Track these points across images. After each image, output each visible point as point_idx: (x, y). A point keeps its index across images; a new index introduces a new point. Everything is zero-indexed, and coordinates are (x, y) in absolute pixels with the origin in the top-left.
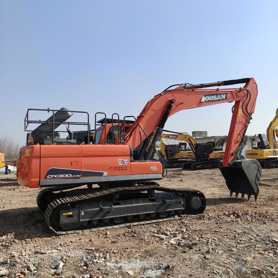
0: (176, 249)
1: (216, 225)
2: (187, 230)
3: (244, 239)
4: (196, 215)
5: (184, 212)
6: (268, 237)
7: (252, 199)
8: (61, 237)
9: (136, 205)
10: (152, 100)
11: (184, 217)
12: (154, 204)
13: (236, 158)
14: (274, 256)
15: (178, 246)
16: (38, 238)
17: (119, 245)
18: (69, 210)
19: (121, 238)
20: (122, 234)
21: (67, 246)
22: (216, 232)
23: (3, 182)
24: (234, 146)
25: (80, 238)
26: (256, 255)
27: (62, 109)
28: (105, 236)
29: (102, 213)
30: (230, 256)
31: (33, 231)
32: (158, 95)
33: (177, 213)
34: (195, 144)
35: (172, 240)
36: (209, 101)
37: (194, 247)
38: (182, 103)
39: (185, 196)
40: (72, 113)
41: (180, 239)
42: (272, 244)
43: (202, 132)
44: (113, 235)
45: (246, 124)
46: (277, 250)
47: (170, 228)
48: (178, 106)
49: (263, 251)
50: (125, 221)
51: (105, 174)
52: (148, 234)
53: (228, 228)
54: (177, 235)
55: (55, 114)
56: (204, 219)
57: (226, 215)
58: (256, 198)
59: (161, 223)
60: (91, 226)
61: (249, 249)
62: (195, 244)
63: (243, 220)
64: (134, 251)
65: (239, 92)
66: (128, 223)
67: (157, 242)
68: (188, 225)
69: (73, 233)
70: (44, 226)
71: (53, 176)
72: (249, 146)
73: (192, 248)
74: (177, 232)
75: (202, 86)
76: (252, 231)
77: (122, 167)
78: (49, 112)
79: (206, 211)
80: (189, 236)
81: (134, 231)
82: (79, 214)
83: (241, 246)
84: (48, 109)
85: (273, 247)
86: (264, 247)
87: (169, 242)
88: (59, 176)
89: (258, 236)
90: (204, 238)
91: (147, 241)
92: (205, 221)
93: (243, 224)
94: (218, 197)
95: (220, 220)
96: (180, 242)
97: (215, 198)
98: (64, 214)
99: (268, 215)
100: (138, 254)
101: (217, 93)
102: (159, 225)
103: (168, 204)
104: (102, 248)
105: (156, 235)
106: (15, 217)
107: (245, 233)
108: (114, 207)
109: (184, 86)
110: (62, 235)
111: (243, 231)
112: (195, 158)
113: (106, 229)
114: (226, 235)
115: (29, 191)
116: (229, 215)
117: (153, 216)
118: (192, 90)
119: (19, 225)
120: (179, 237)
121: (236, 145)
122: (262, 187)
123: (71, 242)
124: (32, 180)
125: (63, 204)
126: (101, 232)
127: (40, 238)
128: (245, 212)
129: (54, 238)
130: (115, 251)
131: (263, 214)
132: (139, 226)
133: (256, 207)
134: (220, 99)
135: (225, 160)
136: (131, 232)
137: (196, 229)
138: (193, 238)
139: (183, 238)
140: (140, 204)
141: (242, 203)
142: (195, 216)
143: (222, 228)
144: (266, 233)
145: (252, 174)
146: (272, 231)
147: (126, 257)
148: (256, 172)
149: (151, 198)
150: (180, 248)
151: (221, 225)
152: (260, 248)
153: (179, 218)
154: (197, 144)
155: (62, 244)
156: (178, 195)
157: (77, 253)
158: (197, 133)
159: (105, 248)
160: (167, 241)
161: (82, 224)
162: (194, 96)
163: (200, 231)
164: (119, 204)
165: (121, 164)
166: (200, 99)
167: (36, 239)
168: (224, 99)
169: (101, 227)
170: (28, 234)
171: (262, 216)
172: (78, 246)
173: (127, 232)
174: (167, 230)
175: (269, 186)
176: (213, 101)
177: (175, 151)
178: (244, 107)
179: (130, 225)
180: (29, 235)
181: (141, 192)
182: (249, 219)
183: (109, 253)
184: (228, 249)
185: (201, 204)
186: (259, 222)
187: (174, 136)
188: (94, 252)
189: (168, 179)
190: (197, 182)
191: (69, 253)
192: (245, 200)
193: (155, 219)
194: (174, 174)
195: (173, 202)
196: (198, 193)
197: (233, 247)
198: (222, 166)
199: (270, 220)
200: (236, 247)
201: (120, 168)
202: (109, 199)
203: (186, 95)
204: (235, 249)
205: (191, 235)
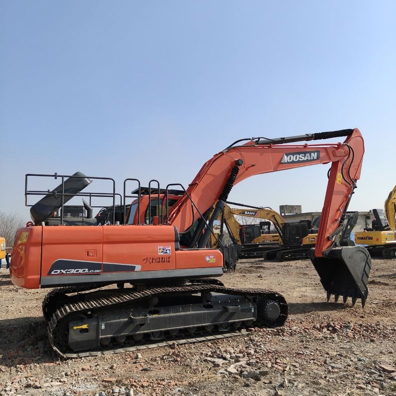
0: (236, 380)
1: (300, 344)
2: (255, 351)
3: (339, 366)
4: (273, 328)
5: (255, 325)
6: (375, 362)
7: (358, 304)
8: (70, 361)
9: (183, 313)
10: (210, 161)
11: (255, 331)
12: (209, 312)
13: (334, 244)
14: (380, 392)
15: (240, 376)
16: (35, 364)
17: (152, 374)
18: (82, 321)
19: (158, 363)
20: (159, 357)
21: (76, 375)
22: (298, 354)
23: (4, 280)
24: (330, 227)
25: (97, 364)
26: (353, 390)
27: (76, 174)
28: (134, 361)
29: (132, 327)
30: (314, 392)
31: (29, 353)
32: (219, 153)
33: (245, 325)
34: (282, 224)
35: (232, 366)
36: (293, 162)
37: (262, 378)
38: (253, 166)
39: (257, 300)
40: (91, 179)
41: (244, 365)
42: (379, 374)
43: (294, 206)
44: (147, 359)
45: (348, 195)
46: (385, 382)
47: (232, 349)
48: (249, 169)
49: (364, 383)
50: (167, 338)
51: (138, 268)
52: (197, 358)
53: (317, 349)
54: (240, 359)
55: (65, 182)
56: (283, 335)
57: (317, 329)
58: (363, 303)
59: (219, 341)
60: (115, 345)
61: (344, 381)
62: (264, 374)
63: (342, 336)
64: (173, 383)
65: (337, 148)
66: (171, 341)
67: (210, 370)
68: (259, 344)
69: (88, 356)
70: (47, 346)
71: (61, 271)
72: (361, 226)
73: (259, 380)
74: (241, 355)
75: (283, 140)
76: (353, 352)
77: (162, 259)
78: (56, 178)
79: (289, 323)
80: (258, 361)
81: (177, 352)
82: (98, 327)
83: (333, 376)
84: (56, 174)
85: (380, 378)
86: (367, 377)
87: (226, 370)
88: (69, 272)
89: (360, 360)
90: (280, 364)
91: (195, 368)
92: (284, 338)
93: (341, 342)
94: (309, 301)
95: (308, 336)
96: (243, 370)
97: (305, 303)
98: (75, 328)
99: (379, 329)
100: (178, 389)
101: (304, 150)
102: (216, 343)
103: (231, 313)
104: (127, 379)
105: (209, 359)
106: (9, 331)
107: (342, 356)
108: (150, 317)
109: (256, 141)
110: (72, 358)
111: (339, 353)
112: (282, 244)
113: (138, 350)
114: (312, 359)
115: (37, 293)
116: (320, 329)
117: (209, 330)
118: (268, 147)
119: (12, 344)
120: (243, 362)
121: (334, 225)
122: (376, 285)
123: (83, 369)
124: (29, 277)
125: (72, 313)
126: (130, 355)
127: (39, 364)
128: (345, 324)
129: (59, 364)
130: (145, 384)
131: (372, 327)
132: (187, 345)
133: (362, 317)
134: (309, 159)
135: (318, 247)
136: (173, 354)
137: (269, 350)
138: (263, 364)
139: (248, 364)
140: (188, 313)
141: (344, 310)
142: (272, 330)
143: (308, 348)
144: (372, 357)
145: (357, 267)
146: (381, 352)
147: (160, 393)
148: (363, 264)
149: (207, 303)
150: (242, 380)
151: (308, 343)
152: (361, 380)
153: (248, 333)
154: (285, 224)
155: (69, 373)
156: (247, 298)
157: (89, 387)
158: (286, 208)
159: (131, 379)
160: (223, 369)
161: (102, 343)
162: (270, 154)
163: (274, 353)
164: (157, 312)
165: (162, 254)
166: (280, 159)
167: (32, 365)
168: (315, 160)
169: (130, 347)
170: (21, 358)
171: (369, 331)
172: (92, 375)
173: (167, 355)
174: (226, 351)
175: (387, 285)
176: (299, 162)
177: (253, 233)
178: (344, 171)
179: (174, 344)
180: (22, 360)
181: (193, 295)
182: (350, 334)
183: (135, 386)
184: (312, 380)
185: (280, 311)
186: (364, 339)
187: (251, 212)
188: (113, 384)
189: (242, 275)
190: (283, 280)
191: (77, 386)
192: (348, 306)
193: (211, 335)
194: (251, 267)
195: (239, 310)
196: (277, 295)
197: (321, 377)
198: (314, 255)
199: (382, 336)
200: (326, 377)
201: (161, 260)
202: (143, 305)
203: (259, 154)
204: (322, 382)
205: (261, 359)
